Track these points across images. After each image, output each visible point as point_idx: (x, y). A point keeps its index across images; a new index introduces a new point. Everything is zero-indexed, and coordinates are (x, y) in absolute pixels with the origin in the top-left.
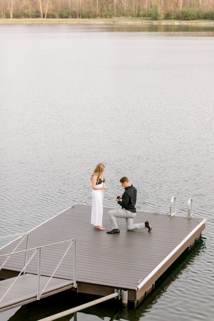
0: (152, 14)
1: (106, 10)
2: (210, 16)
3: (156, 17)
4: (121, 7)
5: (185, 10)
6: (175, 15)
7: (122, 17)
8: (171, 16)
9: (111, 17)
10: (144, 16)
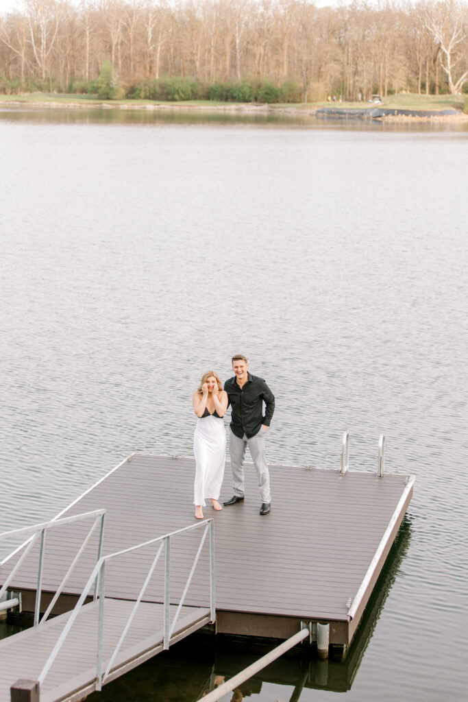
0: (101, 87)
1: (4, 78)
2: (217, 93)
3: (108, 94)
4: (35, 71)
5: (168, 80)
6: (148, 91)
7: (39, 92)
8: (139, 93)
9: (14, 91)
10: (84, 91)
